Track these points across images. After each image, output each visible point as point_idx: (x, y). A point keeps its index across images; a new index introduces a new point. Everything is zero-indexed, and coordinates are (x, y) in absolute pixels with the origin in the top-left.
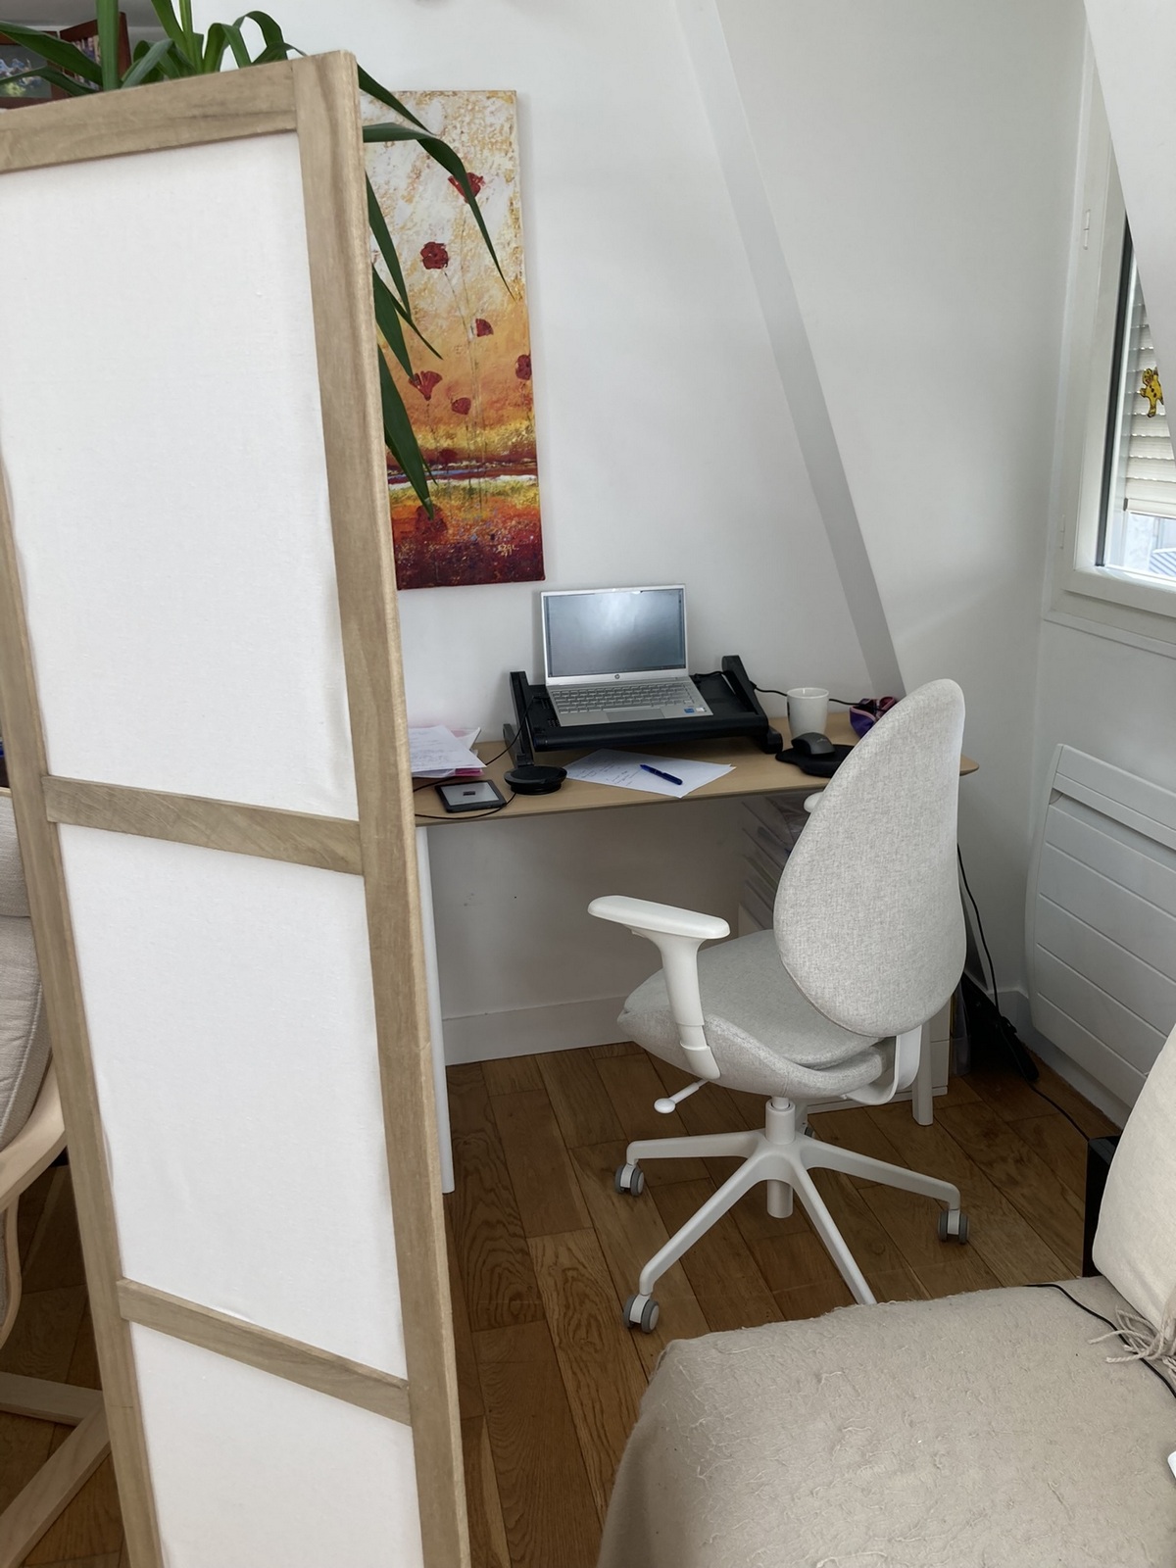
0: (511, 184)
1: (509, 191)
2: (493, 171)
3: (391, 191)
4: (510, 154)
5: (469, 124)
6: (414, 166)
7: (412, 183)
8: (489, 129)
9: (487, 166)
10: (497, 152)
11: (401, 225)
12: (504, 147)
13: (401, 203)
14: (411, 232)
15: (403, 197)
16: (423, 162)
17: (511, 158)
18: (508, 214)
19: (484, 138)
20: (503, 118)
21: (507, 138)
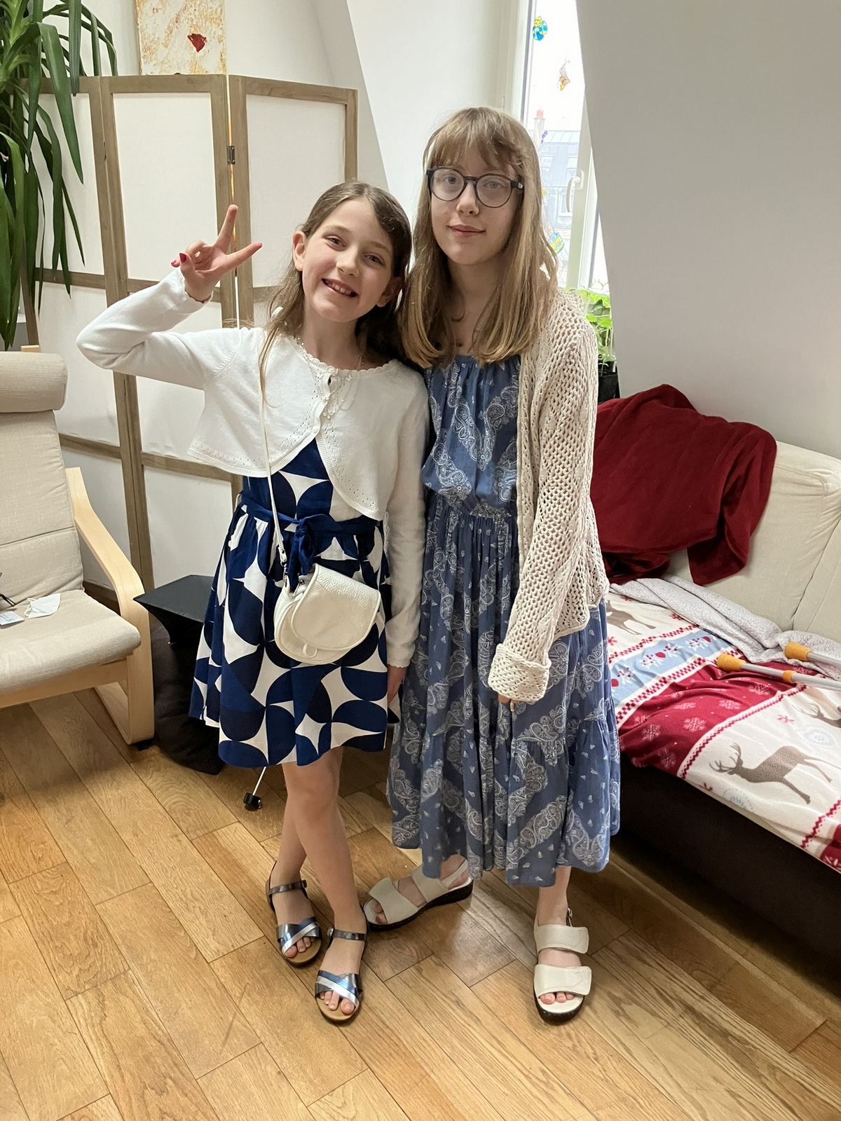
0: (221, 44)
1: (220, 47)
2: (212, 35)
3: (156, 39)
4: (221, 26)
5: (199, 5)
6: (169, 27)
7: (168, 36)
8: (210, 10)
9: (208, 32)
10: (214, 24)
11: (161, 60)
12: (218, 21)
13: (161, 47)
14: (166, 66)
15: (163, 44)
16: (174, 24)
17: (221, 29)
18: (220, 62)
19: (207, 15)
20: (217, 5)
21: (219, 17)
